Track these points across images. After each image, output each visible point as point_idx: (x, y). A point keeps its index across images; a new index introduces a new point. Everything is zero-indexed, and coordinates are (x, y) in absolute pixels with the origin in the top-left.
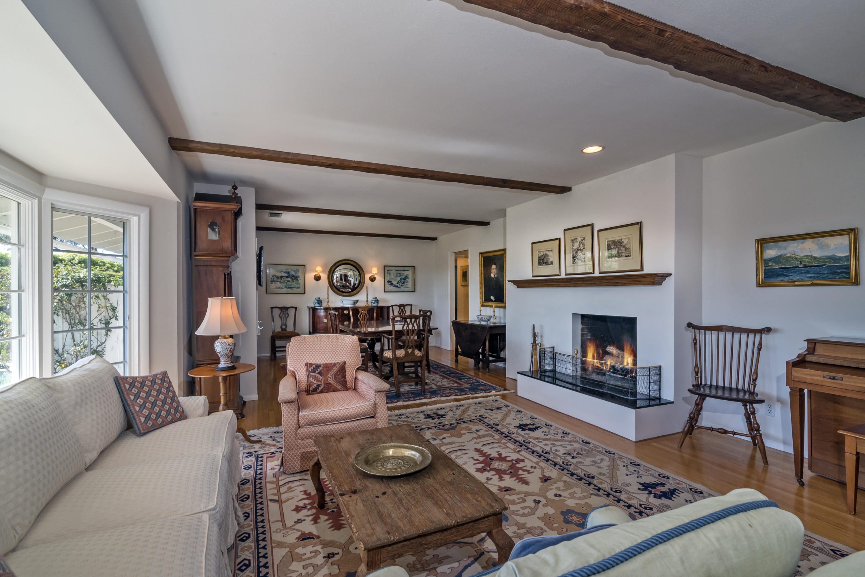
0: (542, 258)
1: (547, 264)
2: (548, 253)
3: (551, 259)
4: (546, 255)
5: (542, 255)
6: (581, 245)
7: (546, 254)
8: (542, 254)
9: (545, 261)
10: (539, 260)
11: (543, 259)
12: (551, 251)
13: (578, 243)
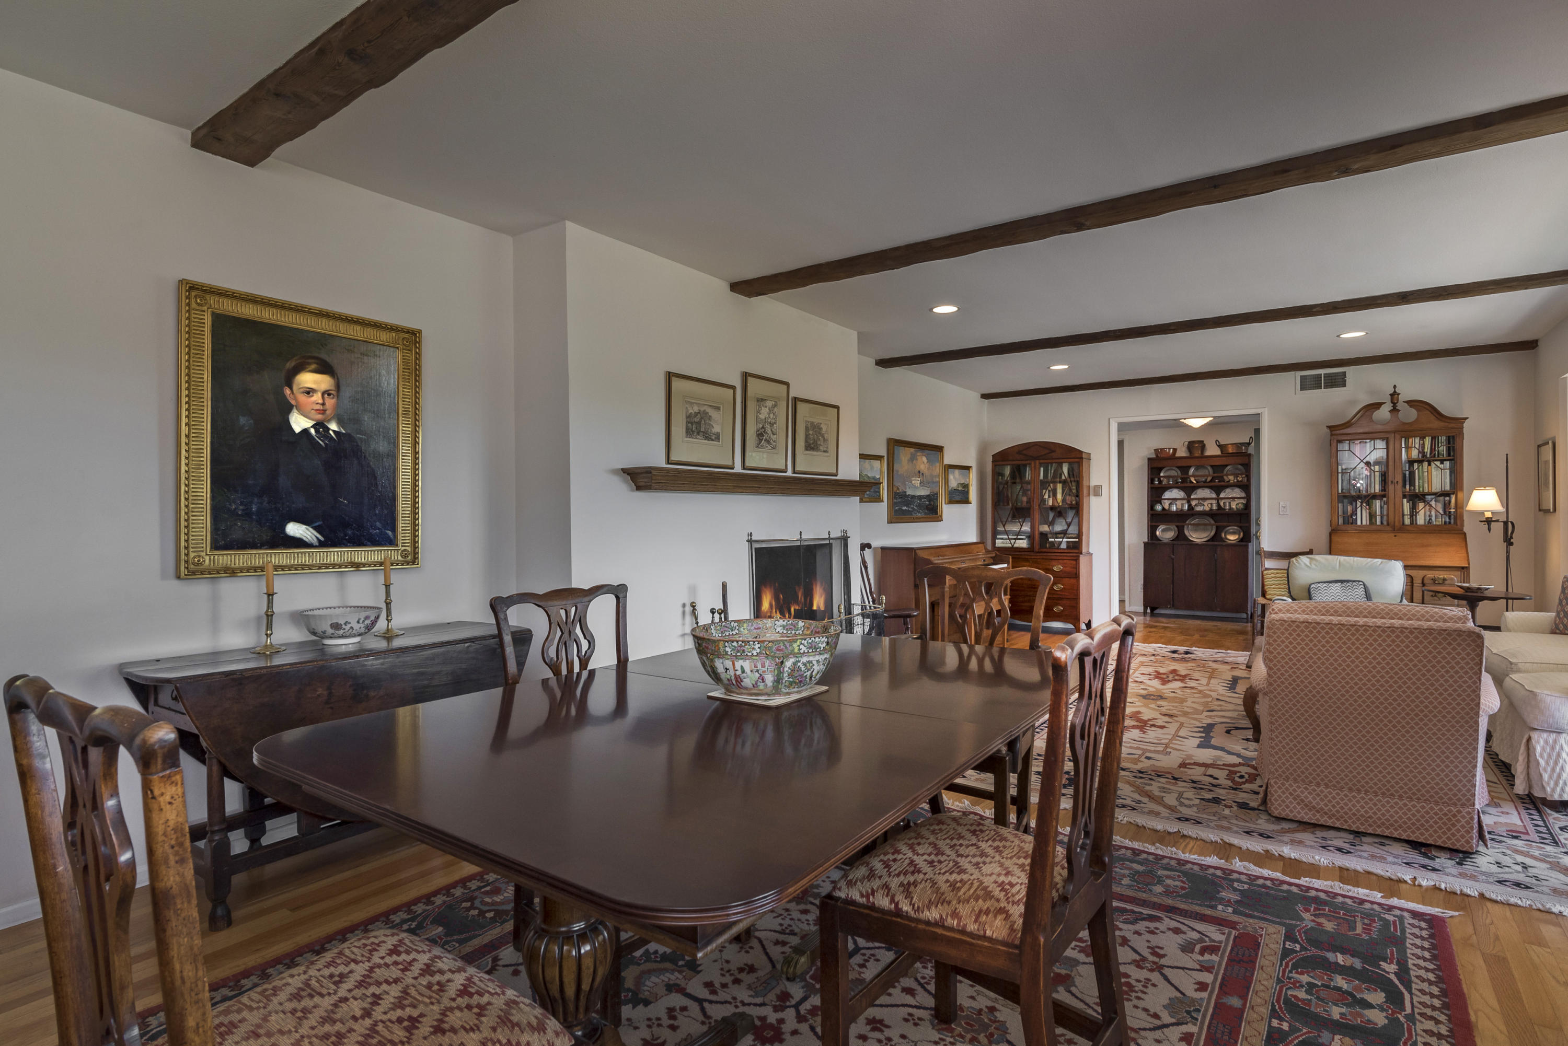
0: (696, 420)
1: (708, 438)
2: (711, 412)
3: (717, 429)
4: (704, 416)
5: (696, 414)
6: (772, 416)
7: (705, 413)
8: (696, 409)
9: (702, 429)
10: (687, 422)
11: (699, 423)
12: (718, 408)
13: (767, 410)
